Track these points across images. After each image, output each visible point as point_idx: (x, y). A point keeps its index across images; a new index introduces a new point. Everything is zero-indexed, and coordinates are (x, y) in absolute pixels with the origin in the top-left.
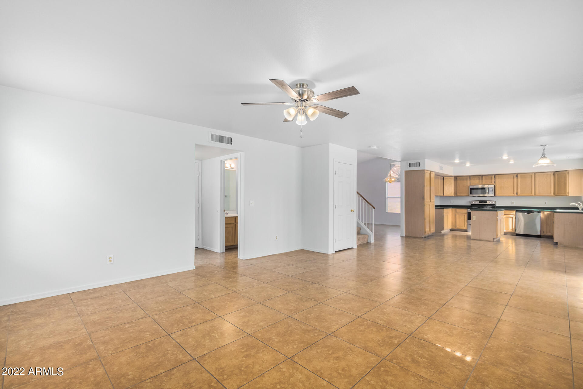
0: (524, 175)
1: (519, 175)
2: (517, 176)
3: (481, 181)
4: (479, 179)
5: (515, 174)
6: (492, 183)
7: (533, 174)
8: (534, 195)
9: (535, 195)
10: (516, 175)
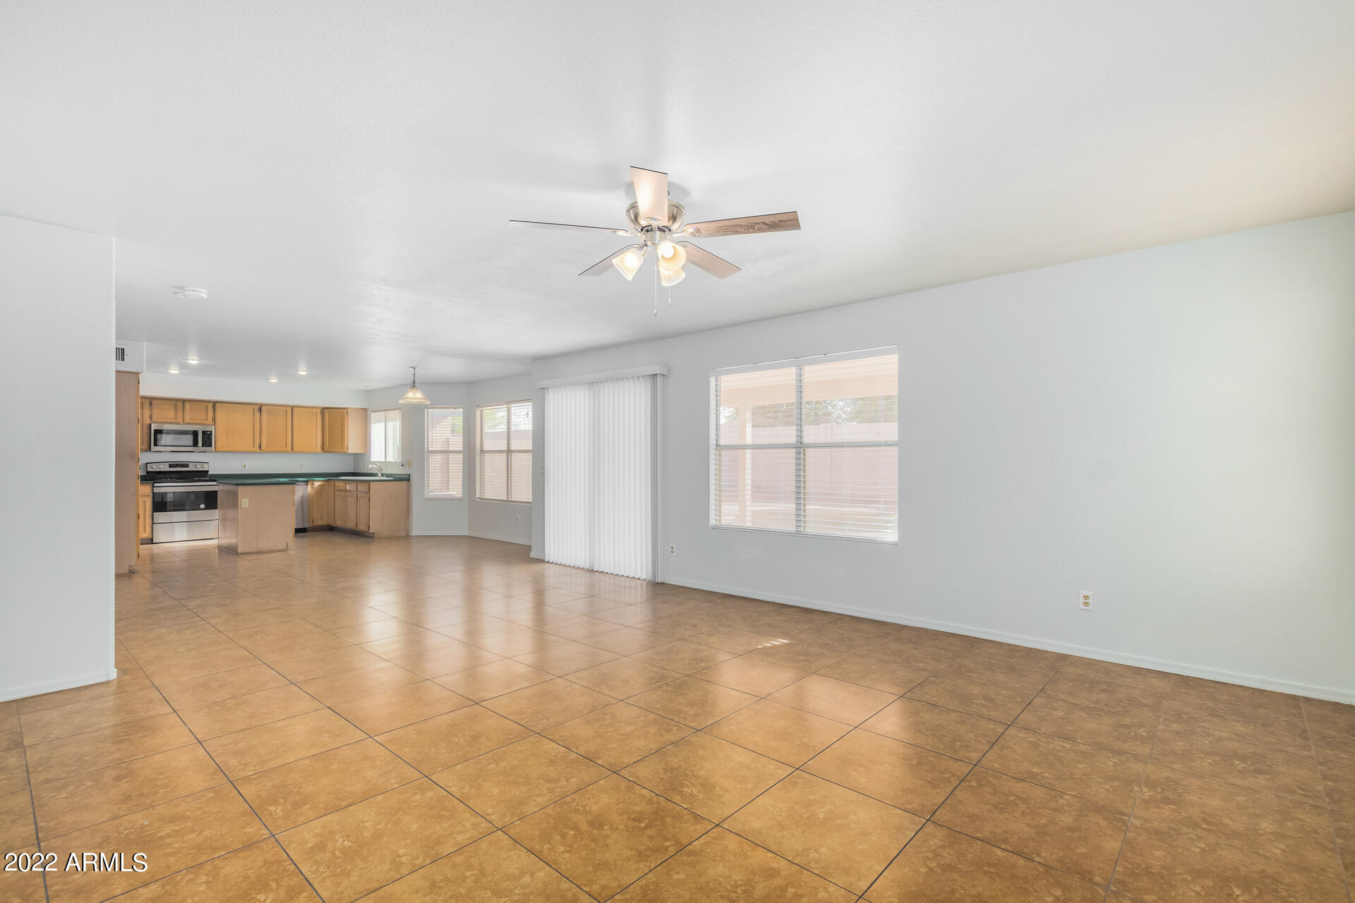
0: (275, 408)
1: (264, 409)
2: (260, 410)
3: (180, 413)
4: (176, 410)
5: (256, 404)
6: (207, 420)
7: (290, 409)
8: (290, 449)
9: (292, 450)
10: (258, 406)
